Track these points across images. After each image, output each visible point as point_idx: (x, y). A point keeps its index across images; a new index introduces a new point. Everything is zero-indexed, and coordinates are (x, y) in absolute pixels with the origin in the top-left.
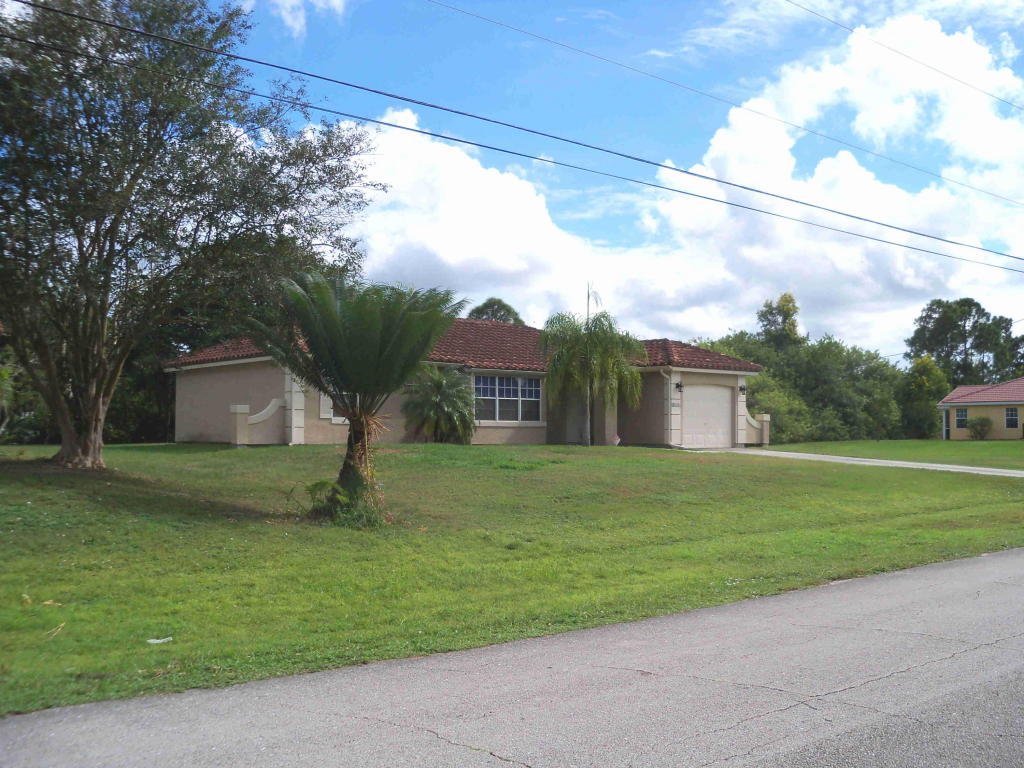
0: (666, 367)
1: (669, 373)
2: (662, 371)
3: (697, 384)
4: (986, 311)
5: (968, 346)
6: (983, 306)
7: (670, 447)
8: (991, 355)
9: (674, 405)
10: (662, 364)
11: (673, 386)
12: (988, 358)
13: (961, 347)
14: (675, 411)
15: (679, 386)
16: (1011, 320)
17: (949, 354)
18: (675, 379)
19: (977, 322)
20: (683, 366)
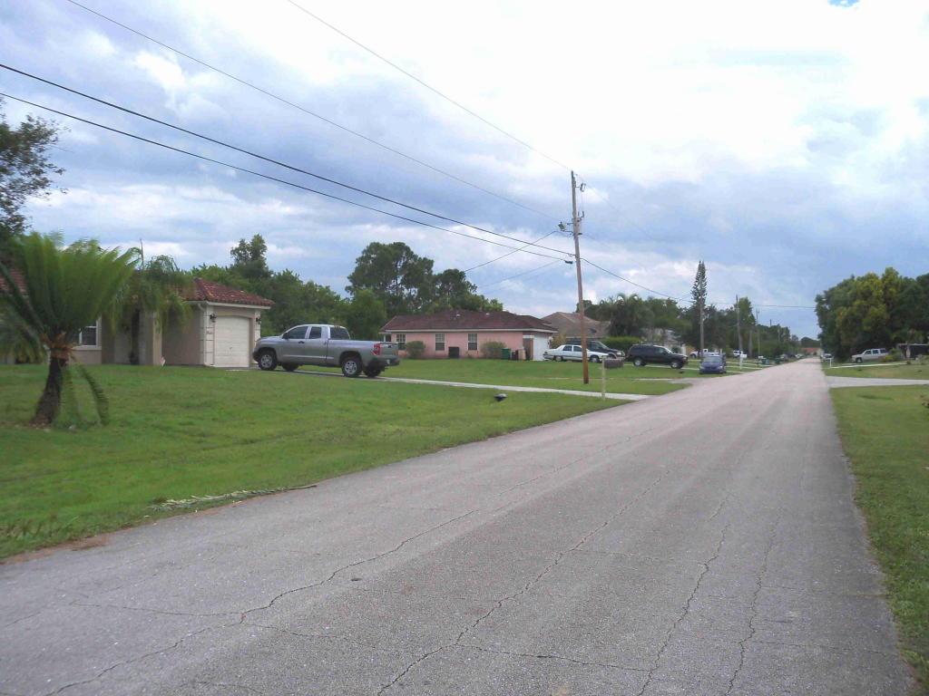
0: (203, 302)
1: (205, 306)
2: (199, 305)
3: (226, 317)
4: (415, 253)
5: (399, 282)
6: (412, 250)
7: (204, 366)
8: (417, 290)
9: (208, 333)
10: (200, 299)
11: (208, 317)
12: (414, 291)
13: (393, 283)
14: (209, 337)
15: (212, 318)
16: (432, 262)
17: (384, 287)
18: (209, 312)
19: (407, 262)
20: (216, 301)
